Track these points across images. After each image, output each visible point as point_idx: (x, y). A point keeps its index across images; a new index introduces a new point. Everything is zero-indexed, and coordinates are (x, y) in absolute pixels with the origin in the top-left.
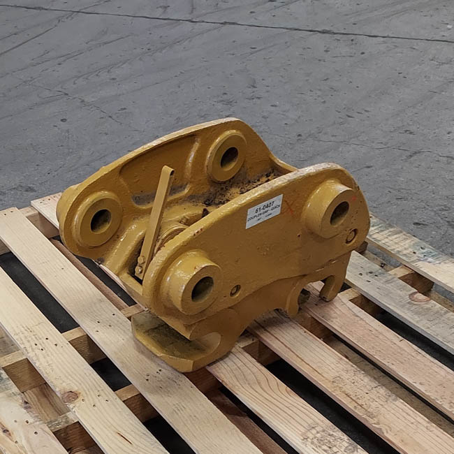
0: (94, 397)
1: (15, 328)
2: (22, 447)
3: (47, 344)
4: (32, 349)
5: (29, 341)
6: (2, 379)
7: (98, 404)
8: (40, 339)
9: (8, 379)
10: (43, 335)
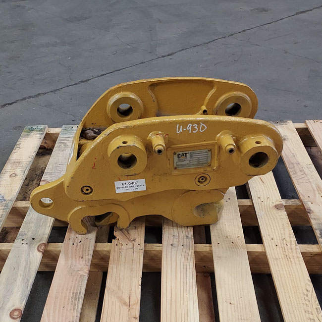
0: (265, 203)
1: (298, 263)
2: (319, 193)
3: (279, 242)
4: (291, 243)
5: (291, 249)
6: (320, 231)
7: (266, 198)
8: (282, 247)
9: (316, 229)
10: (278, 249)
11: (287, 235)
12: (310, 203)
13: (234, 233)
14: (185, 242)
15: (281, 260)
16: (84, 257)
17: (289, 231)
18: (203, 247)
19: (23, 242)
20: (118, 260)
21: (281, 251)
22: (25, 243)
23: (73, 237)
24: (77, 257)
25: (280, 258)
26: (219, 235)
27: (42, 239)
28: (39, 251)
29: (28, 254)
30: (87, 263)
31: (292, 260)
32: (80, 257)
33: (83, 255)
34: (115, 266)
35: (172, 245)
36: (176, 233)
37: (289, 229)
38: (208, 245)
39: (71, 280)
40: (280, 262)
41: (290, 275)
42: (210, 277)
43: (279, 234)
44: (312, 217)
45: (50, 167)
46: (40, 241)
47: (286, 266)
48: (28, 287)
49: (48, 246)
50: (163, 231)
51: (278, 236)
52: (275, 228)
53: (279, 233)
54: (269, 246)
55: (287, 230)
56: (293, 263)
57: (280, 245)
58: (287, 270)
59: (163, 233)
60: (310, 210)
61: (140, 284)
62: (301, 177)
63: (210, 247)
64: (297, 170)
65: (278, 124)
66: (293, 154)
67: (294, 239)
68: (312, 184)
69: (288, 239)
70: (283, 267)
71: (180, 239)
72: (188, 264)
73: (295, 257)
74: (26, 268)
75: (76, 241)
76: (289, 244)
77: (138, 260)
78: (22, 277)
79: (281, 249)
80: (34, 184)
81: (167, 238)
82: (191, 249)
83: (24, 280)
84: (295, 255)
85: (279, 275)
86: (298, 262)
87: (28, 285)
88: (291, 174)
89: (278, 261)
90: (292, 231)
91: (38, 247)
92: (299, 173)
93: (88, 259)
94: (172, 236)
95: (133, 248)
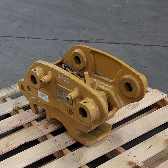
0: (129, 157)
7: (133, 156)
13: (88, 156)
14: (62, 144)
22: (14, 103)
23: (30, 111)
26: (80, 152)
27: (21, 105)
28: (13, 108)
30: (19, 124)
32: (20, 120)
35: (56, 141)
36: (65, 138)
71: (62, 141)
94: (62, 138)
95: (41, 131)
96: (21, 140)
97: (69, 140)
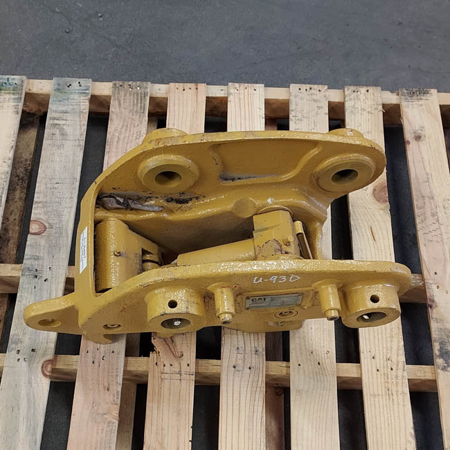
3: (382, 363)
4: (397, 366)
5: (397, 377)
6: (440, 343)
8: (384, 374)
9: (435, 341)
10: (379, 376)
11: (395, 348)
12: (434, 287)
13: (322, 345)
14: (254, 361)
15: (380, 397)
16: (111, 388)
17: (399, 342)
18: (277, 368)
19: (18, 356)
20: (160, 395)
21: (383, 381)
22: (22, 360)
23: (92, 347)
24: (101, 387)
25: (380, 393)
26: (301, 349)
27: (45, 351)
28: (45, 375)
29: (30, 382)
30: (116, 399)
31: (395, 397)
32: (104, 387)
33: (109, 385)
34: (155, 406)
35: (234, 367)
36: (241, 344)
37: (398, 338)
38: (284, 364)
39: (95, 430)
40: (379, 401)
41: (388, 425)
42: (283, 396)
43: (383, 348)
44: (434, 316)
45: (43, 187)
46: (44, 355)
47: (385, 409)
48: (36, 442)
49: (56, 361)
50: (223, 339)
51: (381, 352)
52: (380, 336)
53: (384, 345)
54: (368, 371)
55: (395, 340)
56: (395, 403)
57: (382, 369)
58: (386, 415)
59: (223, 342)
60: (433, 301)
61: (191, 439)
62: (432, 228)
63: (287, 367)
64: (429, 214)
65: (415, 97)
66: (427, 174)
67: (403, 358)
68: (445, 245)
69: (394, 359)
70: (382, 410)
71: (246, 356)
72: (256, 403)
73: (399, 393)
74: (29, 408)
75: (98, 356)
76: (394, 369)
77: (188, 394)
78: (25, 423)
79: (382, 376)
80: (17, 199)
81: (228, 351)
82: (261, 375)
83: (30, 430)
84: (400, 389)
85: (374, 425)
86: (402, 403)
87: (36, 439)
88: (418, 220)
89: (377, 399)
90: (403, 343)
91: (42, 367)
92: (430, 220)
93: (118, 392)
94: (235, 348)
95: (180, 371)
96: (178, 431)
97: (252, 341)
